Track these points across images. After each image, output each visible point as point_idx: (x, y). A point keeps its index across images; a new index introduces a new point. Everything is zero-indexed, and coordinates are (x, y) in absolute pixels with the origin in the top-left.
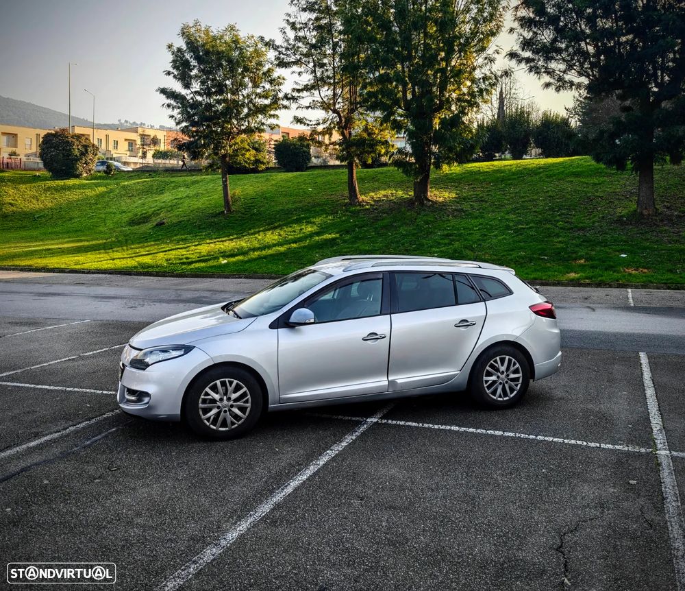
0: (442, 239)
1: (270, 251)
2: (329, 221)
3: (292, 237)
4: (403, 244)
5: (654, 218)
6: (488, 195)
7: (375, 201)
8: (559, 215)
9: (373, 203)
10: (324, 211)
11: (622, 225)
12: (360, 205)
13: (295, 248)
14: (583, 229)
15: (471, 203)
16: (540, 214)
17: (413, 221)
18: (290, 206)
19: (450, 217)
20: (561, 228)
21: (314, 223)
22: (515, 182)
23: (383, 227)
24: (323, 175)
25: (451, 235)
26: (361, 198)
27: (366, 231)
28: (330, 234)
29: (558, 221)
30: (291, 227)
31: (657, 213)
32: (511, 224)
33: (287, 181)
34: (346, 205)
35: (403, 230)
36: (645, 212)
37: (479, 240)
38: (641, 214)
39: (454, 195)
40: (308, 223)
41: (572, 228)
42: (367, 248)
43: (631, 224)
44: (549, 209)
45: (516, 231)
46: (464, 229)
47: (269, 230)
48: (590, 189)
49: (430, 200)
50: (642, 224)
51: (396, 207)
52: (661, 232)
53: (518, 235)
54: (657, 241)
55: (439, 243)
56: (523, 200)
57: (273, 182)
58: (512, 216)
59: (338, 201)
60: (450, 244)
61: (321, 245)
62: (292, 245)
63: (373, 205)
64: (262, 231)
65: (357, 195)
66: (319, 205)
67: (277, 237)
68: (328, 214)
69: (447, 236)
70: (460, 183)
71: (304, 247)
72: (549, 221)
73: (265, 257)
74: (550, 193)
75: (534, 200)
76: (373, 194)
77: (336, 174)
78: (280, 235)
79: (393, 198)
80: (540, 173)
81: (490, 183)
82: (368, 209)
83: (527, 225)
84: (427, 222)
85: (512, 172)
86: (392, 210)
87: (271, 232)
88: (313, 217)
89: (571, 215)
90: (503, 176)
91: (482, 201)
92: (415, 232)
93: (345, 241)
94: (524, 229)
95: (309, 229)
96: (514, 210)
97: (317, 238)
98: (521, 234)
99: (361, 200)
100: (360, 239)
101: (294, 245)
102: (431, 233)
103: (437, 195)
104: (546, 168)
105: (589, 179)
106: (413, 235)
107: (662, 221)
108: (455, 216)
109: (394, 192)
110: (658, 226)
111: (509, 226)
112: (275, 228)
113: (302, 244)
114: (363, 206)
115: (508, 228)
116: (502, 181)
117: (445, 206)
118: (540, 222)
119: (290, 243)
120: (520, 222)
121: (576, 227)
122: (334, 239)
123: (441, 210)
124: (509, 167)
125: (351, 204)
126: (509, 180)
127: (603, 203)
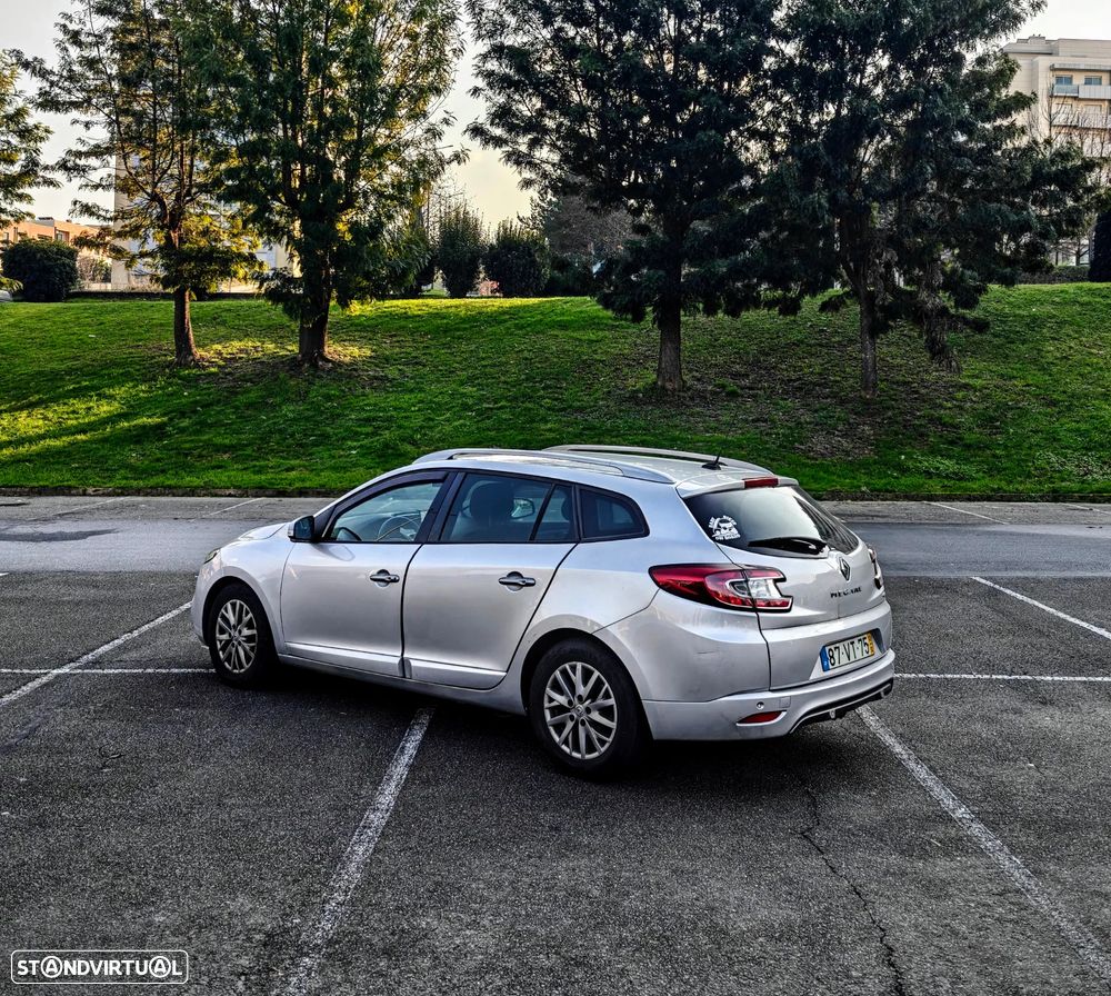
0: (359, 426)
1: (34, 448)
2: (141, 394)
3: (74, 422)
4: (292, 435)
5: (682, 394)
6: (424, 354)
7: (225, 360)
8: (544, 389)
9: (222, 363)
10: (127, 377)
11: (637, 404)
12: (197, 366)
13: (85, 442)
14: (581, 410)
15: (400, 367)
16: (514, 386)
17: (302, 396)
18: (55, 365)
19: (367, 390)
20: (549, 409)
21: (112, 397)
22: (467, 334)
23: (249, 406)
24: (113, 311)
25: (375, 419)
26: (199, 353)
27: (219, 412)
28: (150, 417)
29: (543, 397)
30: (65, 404)
31: (684, 387)
32: (470, 402)
33: (40, 318)
34: (169, 365)
35: (288, 410)
36: (669, 386)
37: (422, 427)
38: (663, 387)
39: (369, 353)
40: (101, 396)
41: (564, 409)
42: (227, 441)
43: (651, 403)
44: (527, 379)
45: (480, 413)
46: (395, 409)
47: (21, 409)
48: (585, 349)
49: (329, 361)
50: (665, 402)
51: (268, 371)
52: (692, 415)
53: (483, 420)
54: (690, 428)
55: (356, 433)
56: (483, 363)
57: (12, 320)
58: (468, 389)
59: (153, 357)
60: (374, 434)
61: (135, 436)
62: (79, 437)
63: (224, 367)
64: (6, 411)
65: (190, 349)
66: (115, 364)
67: (41, 422)
68: (137, 382)
69: (368, 420)
70: (375, 333)
71: (105, 440)
72: (529, 398)
73: (28, 459)
74: (526, 354)
75: (501, 364)
76: (219, 347)
77: (140, 309)
78: (45, 418)
79: (260, 355)
80: (505, 321)
81: (426, 334)
82: (213, 374)
83: (496, 403)
84: (329, 398)
85: (461, 318)
86: (261, 375)
87: (24, 414)
88: (109, 386)
89: (561, 388)
90: (448, 323)
91: (417, 363)
92: (311, 413)
93: (182, 431)
94: (491, 409)
95: (105, 409)
96: (471, 380)
97: (126, 424)
98: (488, 418)
99: (198, 357)
100: (211, 426)
101: (81, 437)
102: (339, 415)
103: (338, 350)
104: (513, 313)
105: (581, 333)
106: (307, 419)
107: (692, 399)
108: (375, 388)
109: (259, 344)
110: (688, 406)
111: (466, 404)
112: (32, 406)
113: (98, 434)
114: (204, 368)
115: (466, 407)
116: (445, 332)
117: (356, 370)
118: (515, 399)
119: (73, 434)
120: (482, 399)
121: (570, 407)
122: (160, 427)
123: (350, 377)
124: (453, 310)
125: (179, 364)
126: (458, 330)
127: (607, 370)
